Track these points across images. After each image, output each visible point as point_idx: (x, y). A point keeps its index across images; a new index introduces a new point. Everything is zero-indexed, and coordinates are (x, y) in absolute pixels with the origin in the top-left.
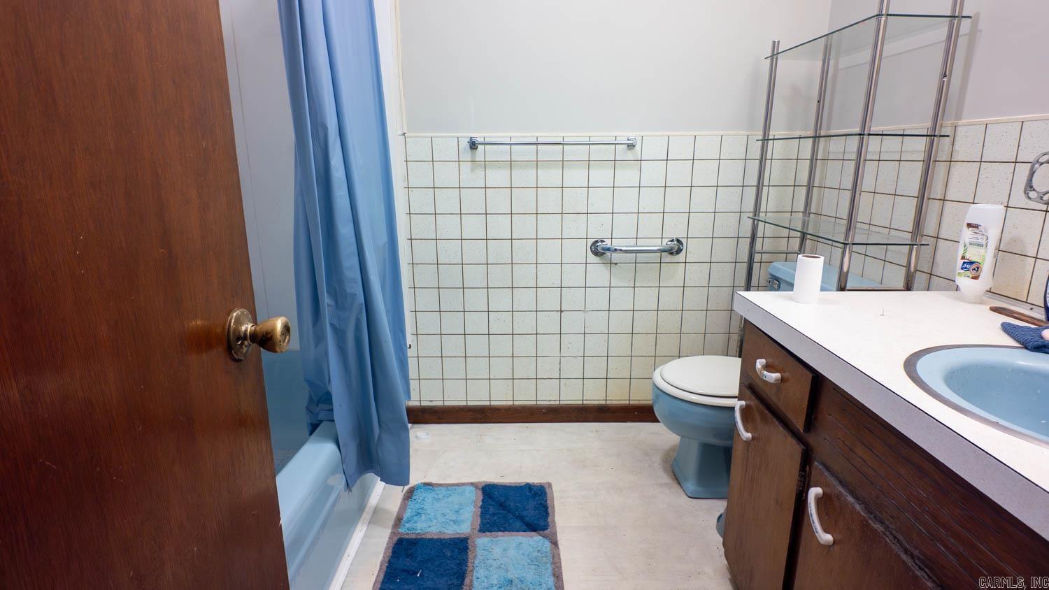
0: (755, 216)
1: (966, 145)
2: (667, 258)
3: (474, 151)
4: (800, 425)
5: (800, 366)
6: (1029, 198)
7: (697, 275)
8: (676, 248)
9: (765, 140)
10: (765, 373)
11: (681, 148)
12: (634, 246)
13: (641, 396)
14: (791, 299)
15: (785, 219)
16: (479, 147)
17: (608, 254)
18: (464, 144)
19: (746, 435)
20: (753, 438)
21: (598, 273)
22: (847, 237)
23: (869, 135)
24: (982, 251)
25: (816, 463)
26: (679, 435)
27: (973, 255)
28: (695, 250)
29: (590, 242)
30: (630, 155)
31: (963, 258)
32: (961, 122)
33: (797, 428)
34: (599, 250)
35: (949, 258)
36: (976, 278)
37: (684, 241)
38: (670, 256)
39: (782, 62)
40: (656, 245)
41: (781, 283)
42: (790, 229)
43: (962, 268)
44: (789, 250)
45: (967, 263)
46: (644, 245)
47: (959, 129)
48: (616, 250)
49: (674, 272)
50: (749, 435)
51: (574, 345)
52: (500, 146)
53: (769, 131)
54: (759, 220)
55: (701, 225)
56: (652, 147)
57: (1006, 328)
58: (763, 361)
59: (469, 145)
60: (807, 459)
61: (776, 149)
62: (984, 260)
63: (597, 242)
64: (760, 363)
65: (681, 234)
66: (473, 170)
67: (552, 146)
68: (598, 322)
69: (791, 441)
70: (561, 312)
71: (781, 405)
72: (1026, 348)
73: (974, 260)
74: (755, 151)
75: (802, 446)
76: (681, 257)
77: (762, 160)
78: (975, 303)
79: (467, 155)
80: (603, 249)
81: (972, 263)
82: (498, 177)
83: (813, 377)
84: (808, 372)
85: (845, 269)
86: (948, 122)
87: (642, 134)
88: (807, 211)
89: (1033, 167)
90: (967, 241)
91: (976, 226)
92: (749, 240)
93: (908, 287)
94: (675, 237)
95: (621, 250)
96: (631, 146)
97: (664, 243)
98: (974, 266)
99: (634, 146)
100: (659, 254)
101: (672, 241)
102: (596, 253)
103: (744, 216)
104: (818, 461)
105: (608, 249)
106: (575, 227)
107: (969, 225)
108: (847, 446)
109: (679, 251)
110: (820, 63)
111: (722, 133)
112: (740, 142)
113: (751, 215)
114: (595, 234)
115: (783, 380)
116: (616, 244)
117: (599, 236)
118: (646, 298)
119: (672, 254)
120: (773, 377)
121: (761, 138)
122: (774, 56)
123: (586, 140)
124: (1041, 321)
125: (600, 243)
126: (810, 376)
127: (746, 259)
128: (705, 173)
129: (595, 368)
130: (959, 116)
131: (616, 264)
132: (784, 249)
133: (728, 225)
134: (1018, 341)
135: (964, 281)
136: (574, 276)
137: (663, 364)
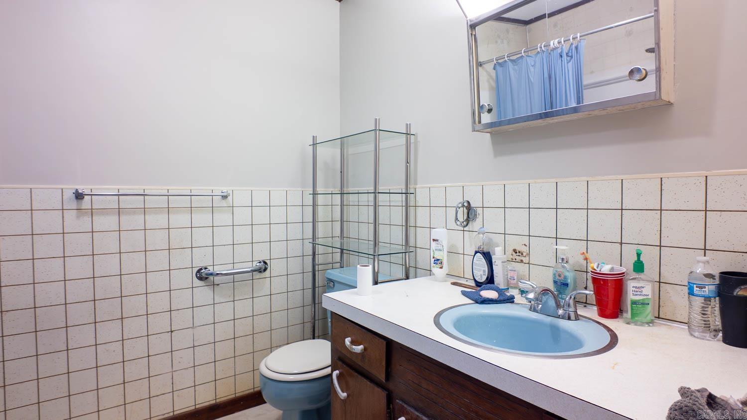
0: (313, 241)
1: (421, 197)
2: (257, 275)
3: (80, 201)
4: (382, 377)
5: (377, 337)
6: (457, 225)
7: (279, 285)
8: (263, 268)
9: (315, 194)
10: (354, 347)
11: (261, 198)
12: (232, 270)
13: (244, 387)
14: (357, 294)
15: (329, 242)
16: (86, 197)
17: (211, 278)
18: (69, 194)
19: (343, 395)
20: (348, 396)
21: (203, 293)
22: (375, 251)
23: (379, 193)
24: (441, 253)
25: (397, 401)
26: (281, 410)
27: (438, 255)
28: (276, 268)
29: (195, 270)
30: (224, 203)
31: (434, 258)
32: (418, 186)
33: (381, 380)
34: (202, 276)
35: (423, 258)
36: (441, 268)
37: (268, 262)
38: (259, 274)
39: (319, 148)
40: (248, 267)
41: (335, 283)
42: (332, 247)
43: (434, 263)
44: (334, 261)
45: (436, 260)
46: (239, 268)
47: (417, 190)
48: (218, 274)
49: (263, 285)
50: (345, 394)
51: (184, 358)
52: (108, 197)
53: (316, 188)
54: (316, 244)
55: (278, 250)
56: (240, 197)
57: (464, 293)
58: (349, 339)
59: (74, 195)
60: (390, 399)
61: (320, 199)
62: (443, 258)
63: (201, 269)
64: (348, 341)
65: (265, 257)
66: (78, 217)
67: (158, 197)
68: (205, 335)
69: (377, 390)
70: (172, 332)
71: (366, 366)
72: (477, 302)
73: (439, 258)
74: (309, 200)
75: (385, 392)
76: (267, 273)
77: (314, 205)
78: (443, 281)
79: (74, 204)
80: (207, 274)
81: (438, 260)
82: (105, 222)
83: (386, 343)
84: (383, 341)
85: (376, 271)
86: (412, 186)
87: (233, 188)
88: (342, 236)
89: (456, 209)
90: (434, 248)
91: (437, 240)
92: (311, 257)
93: (407, 278)
94: (261, 259)
95: (221, 274)
96: (225, 197)
97: (254, 265)
98: (439, 262)
99: (227, 197)
100: (251, 273)
101: (260, 262)
102: (201, 278)
103: (306, 242)
104: (397, 399)
105: (211, 274)
106: (181, 259)
107: (434, 240)
108: (416, 384)
109: (265, 269)
110: (339, 151)
111: (286, 189)
112: (298, 195)
113: (311, 241)
114: (198, 264)
115: (365, 349)
116: (217, 269)
117: (203, 265)
118: (243, 308)
119: (260, 272)
120: (359, 349)
121: (312, 193)
122: (314, 145)
123: (165, 192)
124: (473, 286)
125: (204, 270)
126: (385, 343)
127: (310, 269)
128: (278, 215)
129: (205, 374)
130: (416, 184)
131: (218, 285)
132: (330, 261)
133: (295, 248)
134: (472, 300)
135: (436, 270)
136: (182, 299)
137: (265, 357)
